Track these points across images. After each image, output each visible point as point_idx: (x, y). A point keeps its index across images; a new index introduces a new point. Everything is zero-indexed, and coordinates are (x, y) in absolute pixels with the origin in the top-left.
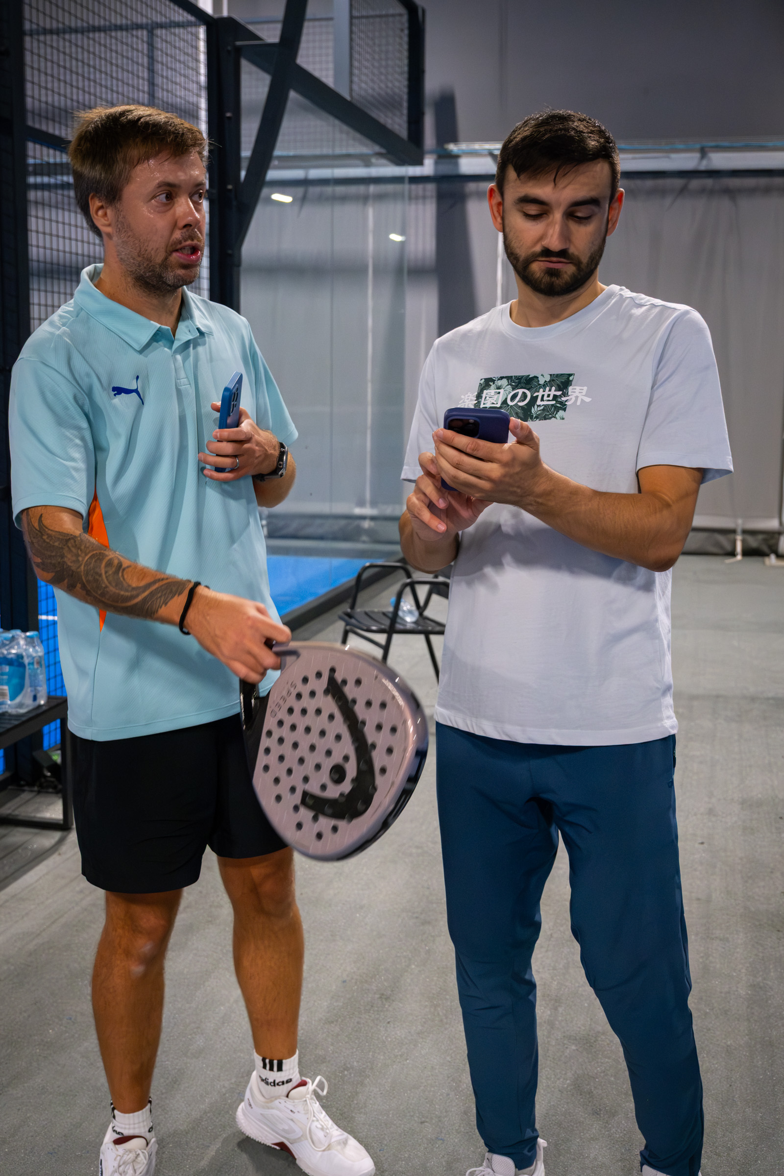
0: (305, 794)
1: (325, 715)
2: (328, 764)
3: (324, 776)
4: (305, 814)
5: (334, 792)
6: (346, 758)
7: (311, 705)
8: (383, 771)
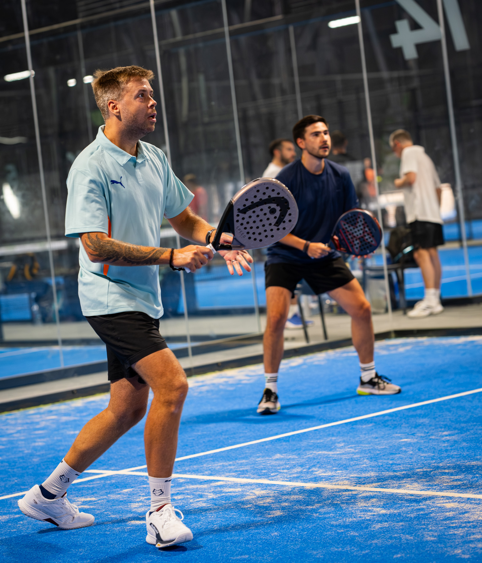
0: (275, 225)
1: (252, 215)
2: (269, 215)
3: (272, 217)
4: (282, 226)
5: (278, 214)
6: (269, 207)
7: (247, 219)
8: (278, 194)
